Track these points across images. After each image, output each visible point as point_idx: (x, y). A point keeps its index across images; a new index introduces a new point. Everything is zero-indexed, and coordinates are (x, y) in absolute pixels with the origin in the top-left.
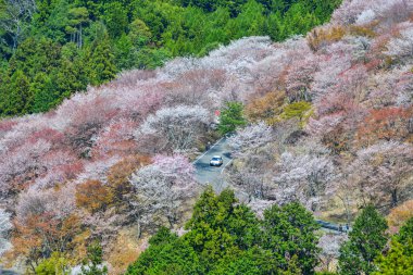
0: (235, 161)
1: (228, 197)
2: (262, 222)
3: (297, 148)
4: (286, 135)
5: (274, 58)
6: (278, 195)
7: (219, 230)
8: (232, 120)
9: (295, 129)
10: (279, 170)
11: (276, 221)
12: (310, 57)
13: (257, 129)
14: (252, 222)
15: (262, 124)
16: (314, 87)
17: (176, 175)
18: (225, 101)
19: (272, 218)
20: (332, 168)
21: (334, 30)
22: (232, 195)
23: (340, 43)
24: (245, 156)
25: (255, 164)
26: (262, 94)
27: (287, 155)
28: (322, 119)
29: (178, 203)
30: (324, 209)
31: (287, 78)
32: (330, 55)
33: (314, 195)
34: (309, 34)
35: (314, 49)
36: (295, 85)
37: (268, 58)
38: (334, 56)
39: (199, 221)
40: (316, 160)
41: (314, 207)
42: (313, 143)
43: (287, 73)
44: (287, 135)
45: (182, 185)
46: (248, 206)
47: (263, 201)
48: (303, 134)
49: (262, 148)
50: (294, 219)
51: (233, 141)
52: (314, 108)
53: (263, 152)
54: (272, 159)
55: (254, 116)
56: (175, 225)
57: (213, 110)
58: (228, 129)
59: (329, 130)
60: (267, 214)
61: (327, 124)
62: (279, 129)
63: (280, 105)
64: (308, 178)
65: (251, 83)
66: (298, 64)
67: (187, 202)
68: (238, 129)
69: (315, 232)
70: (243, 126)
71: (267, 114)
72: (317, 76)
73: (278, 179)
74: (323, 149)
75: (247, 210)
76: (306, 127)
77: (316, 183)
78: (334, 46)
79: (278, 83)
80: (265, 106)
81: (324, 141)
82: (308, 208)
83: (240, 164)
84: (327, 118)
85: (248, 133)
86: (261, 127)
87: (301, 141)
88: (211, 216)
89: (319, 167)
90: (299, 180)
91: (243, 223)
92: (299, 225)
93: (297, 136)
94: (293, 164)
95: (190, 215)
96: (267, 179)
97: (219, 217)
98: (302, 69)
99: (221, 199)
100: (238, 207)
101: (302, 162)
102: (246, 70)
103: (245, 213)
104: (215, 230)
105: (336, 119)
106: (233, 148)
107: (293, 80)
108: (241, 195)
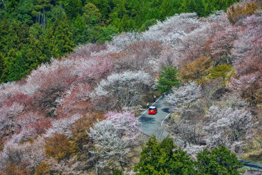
0: (172, 115)
1: (168, 144)
2: (196, 163)
3: (222, 102)
4: (212, 92)
5: (201, 30)
6: (208, 141)
7: (162, 171)
8: (169, 82)
9: (220, 87)
10: (208, 120)
11: (207, 162)
12: (230, 29)
13: (189, 88)
14: (188, 163)
15: (192, 84)
16: (234, 52)
17: (124, 127)
18: (162, 66)
19: (204, 159)
20: (251, 117)
21: (249, 6)
22: (171, 142)
23: (253, 16)
24: (180, 110)
25: (188, 116)
26: (192, 59)
27: (214, 108)
28: (241, 78)
29: (128, 150)
30: (245, 151)
31: (211, 46)
32: (245, 26)
33: (237, 139)
34: (229, 10)
35: (232, 22)
36: (218, 51)
37: (196, 30)
38: (249, 27)
39: (146, 164)
40: (238, 111)
41: (237, 149)
42: (233, 98)
43: (212, 42)
44: (214, 92)
45: (130, 136)
46: (185, 150)
47: (196, 146)
48: (226, 90)
49: (194, 103)
50: (221, 160)
51: (170, 98)
52: (234, 69)
53: (195, 107)
54: (201, 112)
55: (186, 78)
56: (126, 169)
57: (153, 74)
58: (166, 88)
59: (247, 87)
60: (199, 156)
61: (245, 82)
62: (207, 87)
63: (206, 68)
64: (232, 127)
65: (183, 51)
66: (219, 34)
67: (135, 149)
68: (174, 88)
69: (239, 170)
70: (178, 86)
71: (197, 76)
72: (236, 43)
73: (207, 128)
74: (243, 102)
75: (184, 153)
76: (229, 85)
77: (238, 130)
78: (249, 18)
79: (205, 50)
80: (195, 69)
81: (243, 96)
82: (232, 150)
83: (176, 117)
84: (245, 77)
85: (182, 92)
86: (192, 86)
87: (225, 96)
88: (155, 160)
89: (240, 117)
90: (224, 128)
91: (180, 164)
92: (226, 165)
93: (221, 93)
94: (220, 115)
95: (137, 160)
96: (199, 128)
97: (162, 161)
98: (224, 38)
99: (163, 145)
100: (176, 152)
101: (226, 114)
102: (178, 40)
103: (183, 157)
104: (159, 171)
105: (252, 78)
106: (170, 105)
107: (217, 47)
108: (178, 142)
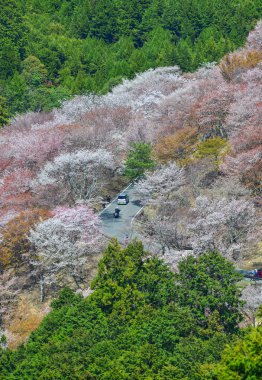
0: (146, 209)
1: (136, 250)
2: (177, 275)
3: (214, 190)
4: (201, 175)
5: (185, 90)
6: (194, 244)
7: (128, 287)
8: (140, 163)
9: (211, 169)
10: (194, 216)
11: (192, 274)
12: (224, 87)
13: (168, 171)
14: (165, 276)
15: (173, 166)
16: (230, 120)
18: (131, 142)
19: (188, 270)
20: (253, 210)
21: (250, 55)
22: (141, 247)
23: (256, 70)
24: (156, 202)
25: (168, 211)
26: (172, 132)
27: (203, 199)
28: (240, 156)
29: (84, 259)
30: (247, 257)
31: (198, 112)
32: (246, 83)
33: (235, 241)
34: (222, 61)
35: (227, 77)
36: (208, 119)
37: (178, 91)
38: (250, 85)
39: (105, 278)
40: (235, 203)
41: (235, 256)
42: (231, 184)
43: (199, 107)
44: (203, 176)
45: (86, 240)
46: (161, 258)
47: (178, 252)
48: (220, 174)
49: (175, 193)
50: (213, 271)
51: (142, 187)
52: (230, 144)
53: (176, 198)
54: (184, 204)
55: (164, 158)
56: (82, 285)
57: (117, 154)
58: (136, 173)
59: (248, 168)
60: (182, 266)
61: (245, 162)
62: (193, 170)
63: (193, 143)
64: (227, 224)
65: (160, 120)
66: (210, 95)
67: (94, 258)
68: (147, 173)
69: (238, 284)
70: (152, 169)
71: (180, 154)
72: (233, 107)
73: (193, 226)
74: (243, 190)
75: (160, 262)
76: (223, 166)
77: (236, 228)
78: (250, 73)
79: (191, 118)
80: (176, 145)
81: (243, 181)
82: (229, 258)
83: (151, 213)
84: (244, 154)
85: (158, 177)
86: (172, 169)
87: (217, 181)
88: (117, 272)
89: (239, 210)
90: (217, 226)
91: (155, 278)
92: (219, 277)
93: (213, 177)
94: (209, 209)
95: (95, 273)
96: (182, 228)
97: (128, 272)
98: (216, 101)
99: (129, 253)
100: (148, 261)
101: (219, 206)
102: (153, 106)
103: (157, 266)
104: (124, 287)
105: (254, 155)
106: (142, 195)
107: (206, 114)
108: (151, 246)
